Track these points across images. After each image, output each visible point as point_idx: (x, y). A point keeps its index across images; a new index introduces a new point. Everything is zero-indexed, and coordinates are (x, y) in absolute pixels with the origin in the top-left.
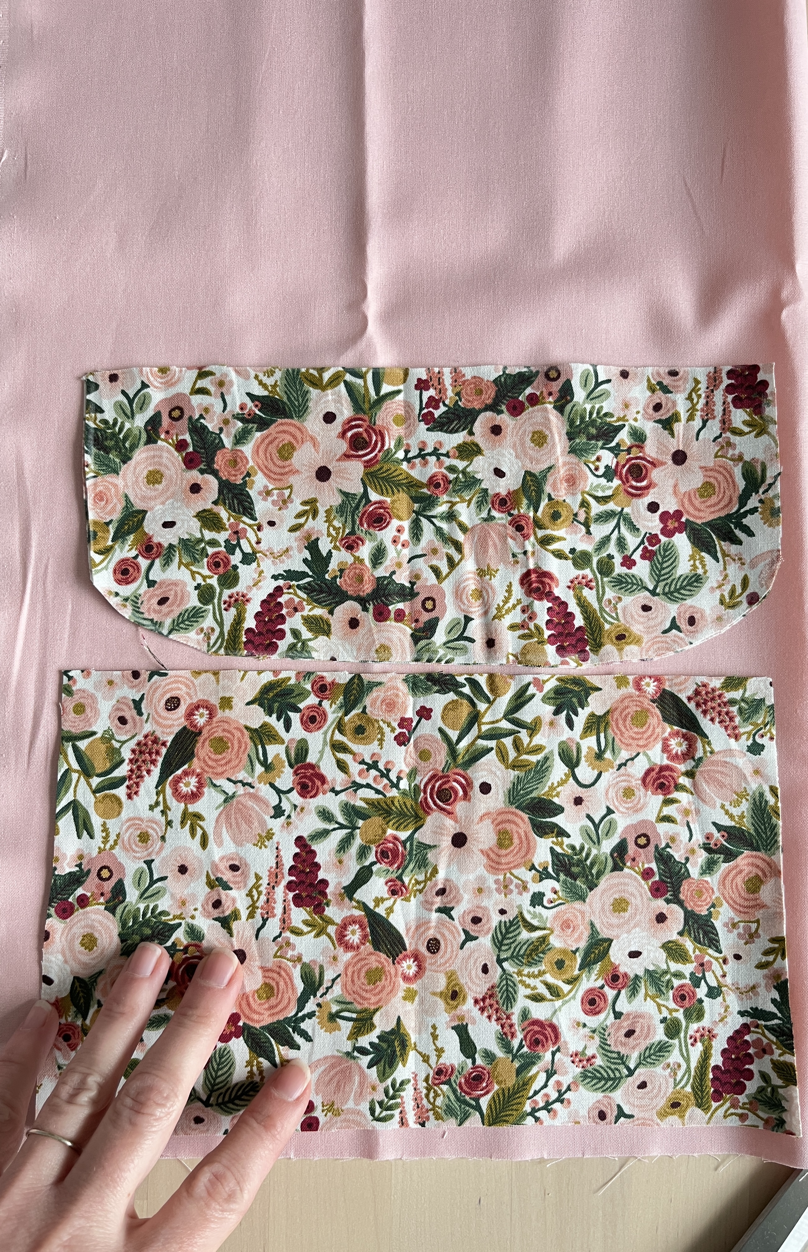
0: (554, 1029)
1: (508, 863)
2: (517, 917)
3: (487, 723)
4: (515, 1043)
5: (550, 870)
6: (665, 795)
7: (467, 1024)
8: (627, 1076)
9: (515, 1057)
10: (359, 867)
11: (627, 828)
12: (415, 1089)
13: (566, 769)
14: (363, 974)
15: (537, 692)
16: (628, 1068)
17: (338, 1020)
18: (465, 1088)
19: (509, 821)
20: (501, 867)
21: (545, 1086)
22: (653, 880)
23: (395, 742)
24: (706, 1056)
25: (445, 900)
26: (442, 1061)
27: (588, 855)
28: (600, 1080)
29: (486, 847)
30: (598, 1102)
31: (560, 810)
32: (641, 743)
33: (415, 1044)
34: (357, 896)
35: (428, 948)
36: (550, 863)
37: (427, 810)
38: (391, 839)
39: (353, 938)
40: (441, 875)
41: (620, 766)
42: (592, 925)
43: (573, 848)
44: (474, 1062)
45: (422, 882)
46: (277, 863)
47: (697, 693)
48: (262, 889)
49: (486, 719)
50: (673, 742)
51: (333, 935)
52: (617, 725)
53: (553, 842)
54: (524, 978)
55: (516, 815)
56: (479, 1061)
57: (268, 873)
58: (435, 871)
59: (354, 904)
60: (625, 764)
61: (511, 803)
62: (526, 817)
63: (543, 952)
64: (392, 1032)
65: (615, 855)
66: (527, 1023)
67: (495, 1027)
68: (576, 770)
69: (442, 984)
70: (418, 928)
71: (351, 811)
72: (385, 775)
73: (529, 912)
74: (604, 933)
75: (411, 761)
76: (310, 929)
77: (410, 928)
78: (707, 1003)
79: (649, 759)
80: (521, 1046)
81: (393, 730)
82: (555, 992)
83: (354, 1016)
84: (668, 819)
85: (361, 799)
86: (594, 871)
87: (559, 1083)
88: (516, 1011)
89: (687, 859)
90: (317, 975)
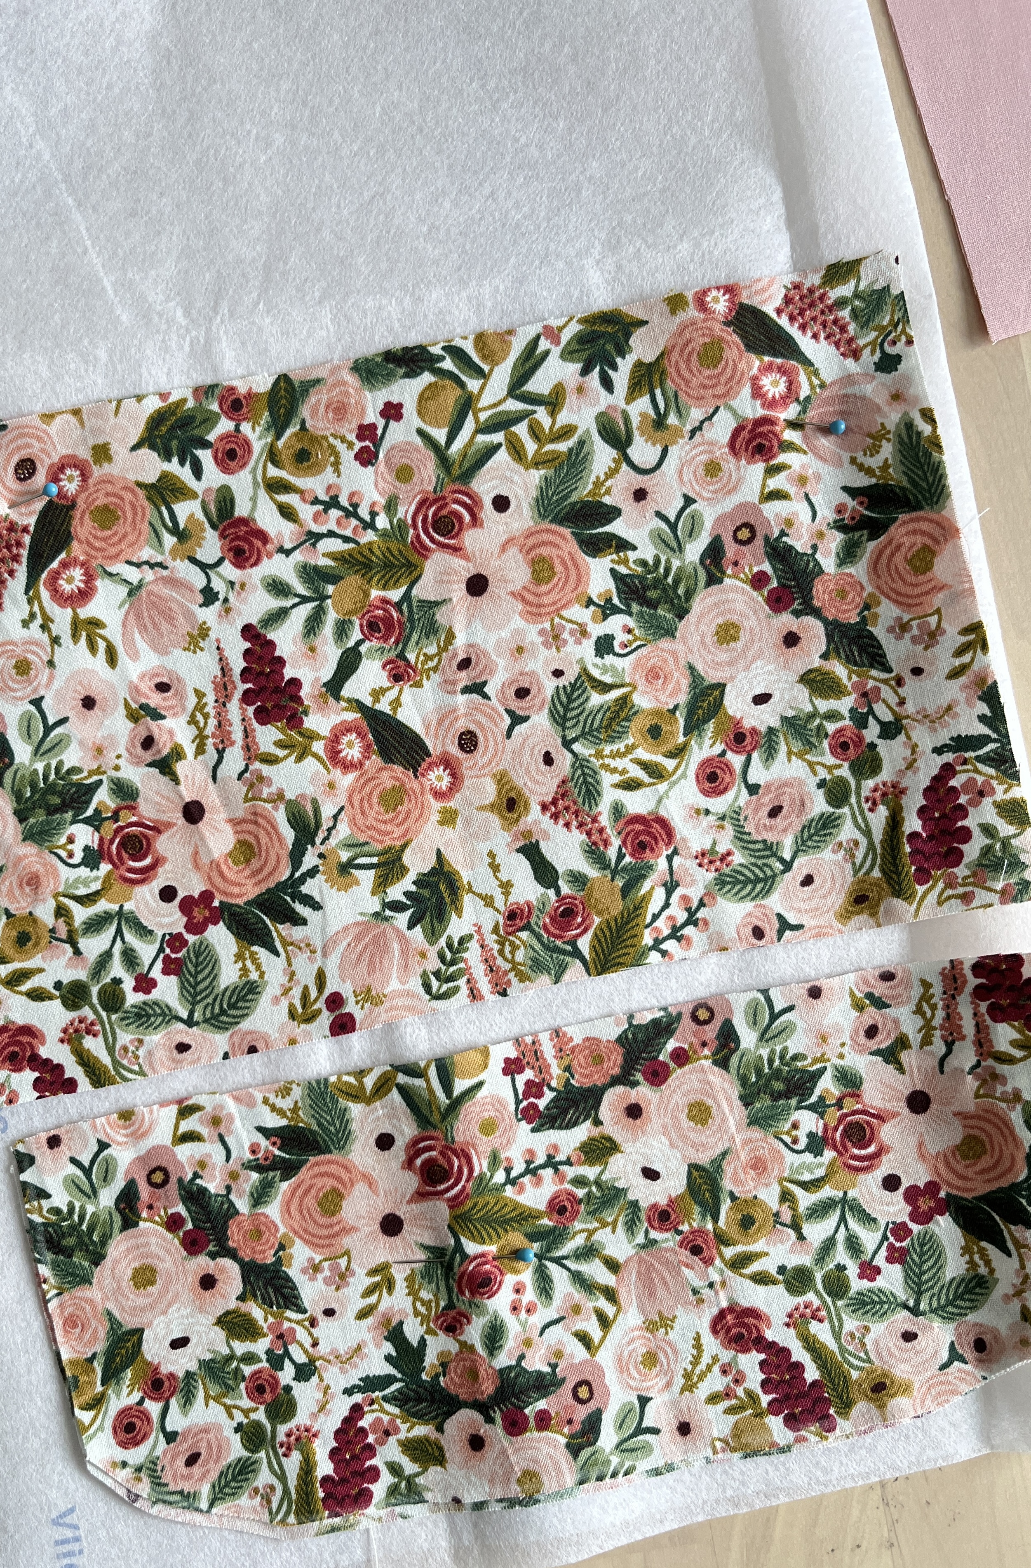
0: (664, 823)
1: (554, 603)
2: (579, 677)
3: (485, 409)
4: (612, 853)
6: (767, 461)
7: (537, 842)
8: (783, 872)
9: (615, 873)
10: (339, 652)
11: (720, 521)
12: (482, 946)
13: (612, 453)
14: (375, 800)
15: (553, 347)
16: (782, 860)
17: (353, 871)
18: (552, 929)
19: (543, 544)
20: (543, 610)
21: (667, 905)
22: (769, 588)
23: (357, 463)
24: (895, 822)
25: (473, 674)
26: (512, 899)
27: (667, 570)
28: (745, 884)
29: (517, 586)
30: (749, 914)
32: (719, 390)
33: (469, 883)
34: (347, 691)
35: (461, 747)
36: (614, 591)
37: (423, 552)
38: (378, 604)
39: (351, 752)
40: (460, 640)
41: (693, 432)
42: (691, 668)
44: (558, 892)
45: (434, 656)
47: (788, 300)
49: (484, 402)
50: (766, 382)
52: (678, 371)
55: (554, 532)
56: (565, 890)
58: (451, 636)
59: (343, 704)
60: (700, 428)
64: (433, 872)
65: (708, 562)
66: (623, 821)
67: (578, 837)
68: (629, 451)
69: (490, 792)
70: (440, 722)
71: (311, 574)
72: (351, 512)
74: (712, 676)
75: (386, 486)
77: (429, 724)
78: (883, 747)
79: (734, 413)
80: (620, 857)
81: (350, 445)
82: (656, 772)
83: (375, 860)
84: (777, 495)
85: (324, 555)
86: (681, 591)
87: (685, 899)
88: (604, 808)
89: (815, 548)
90: (311, 814)
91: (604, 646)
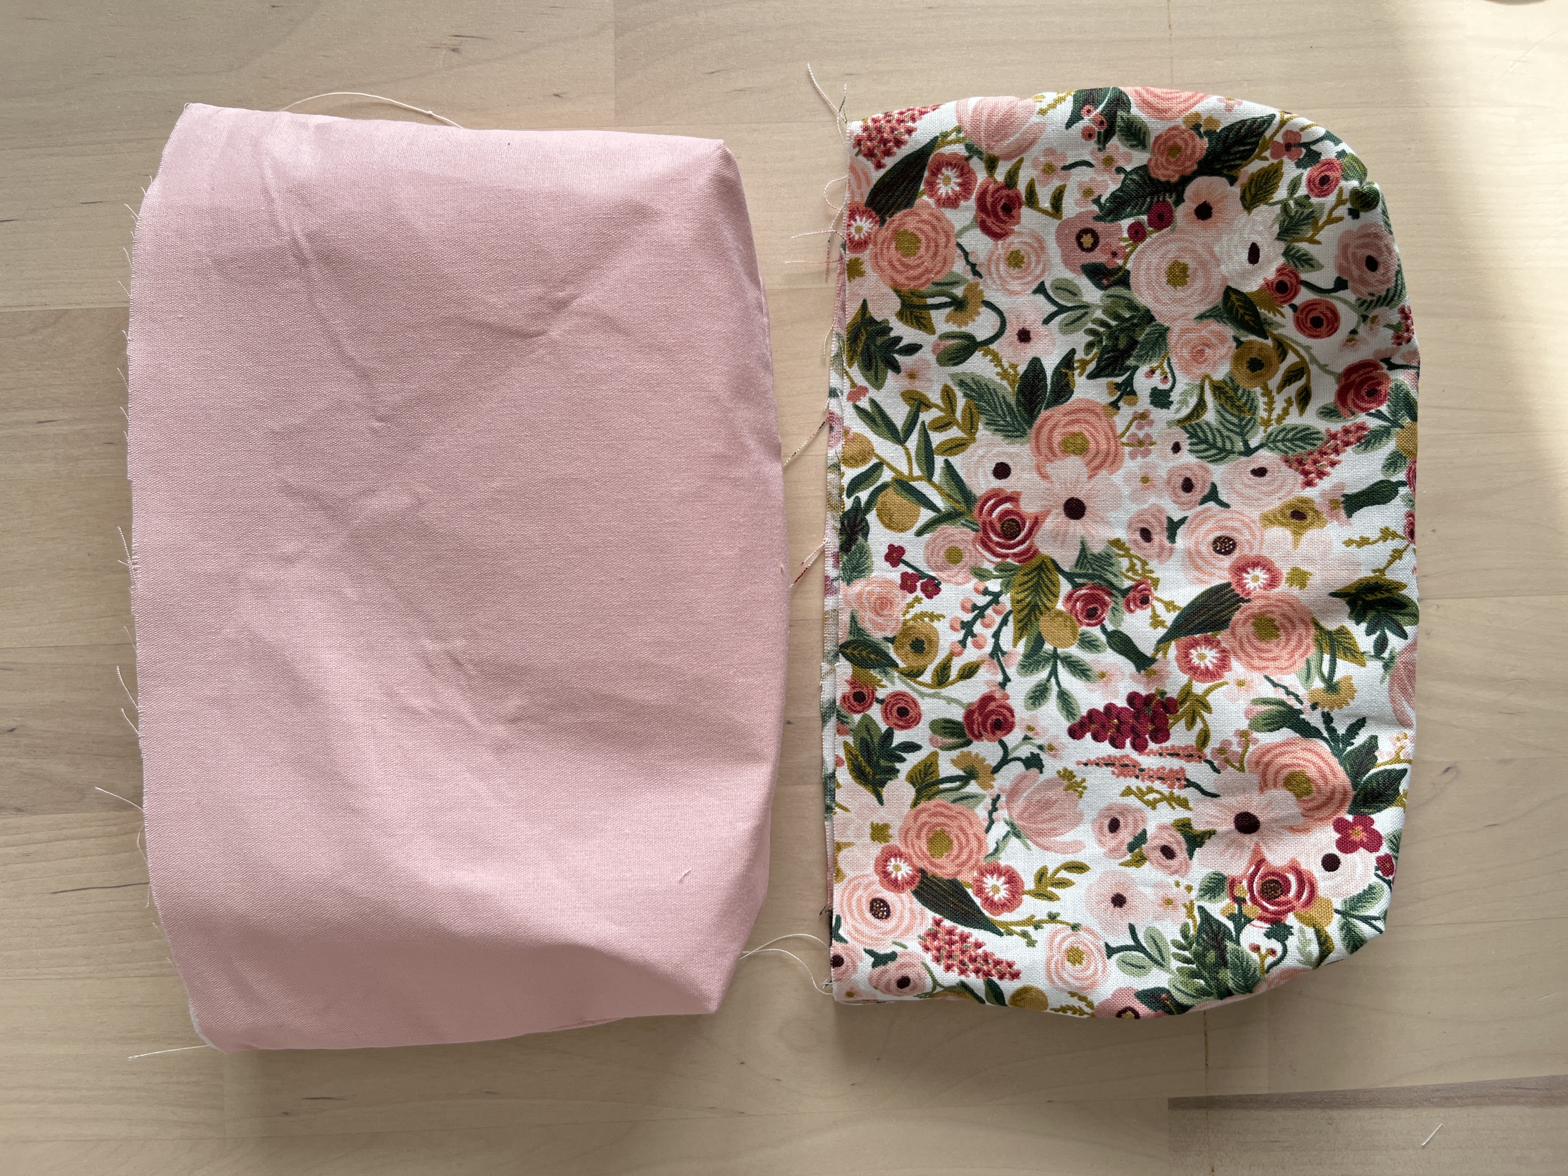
1: (1108, 439)
5: (1119, 380)
10: (1109, 650)
19: (1050, 439)
25: (1158, 529)
29: (1085, 471)
31: (1036, 365)
35: (1228, 553)
36: (1110, 379)
37: (1030, 554)
39: (1209, 658)
43: (1090, 346)
45: (1131, 561)
46: (1107, 765)
48: (1144, 785)
51: (1207, 685)
53: (1081, 375)
54: (1274, 416)
57: (1121, 778)
58: (1117, 543)
61: (1023, 434)
62: (1044, 414)
63: (1236, 389)
69: (1280, 534)
70: (1198, 568)
73: (1178, 410)
76: (1198, 720)
77: (1198, 579)
91: (1160, 399)
